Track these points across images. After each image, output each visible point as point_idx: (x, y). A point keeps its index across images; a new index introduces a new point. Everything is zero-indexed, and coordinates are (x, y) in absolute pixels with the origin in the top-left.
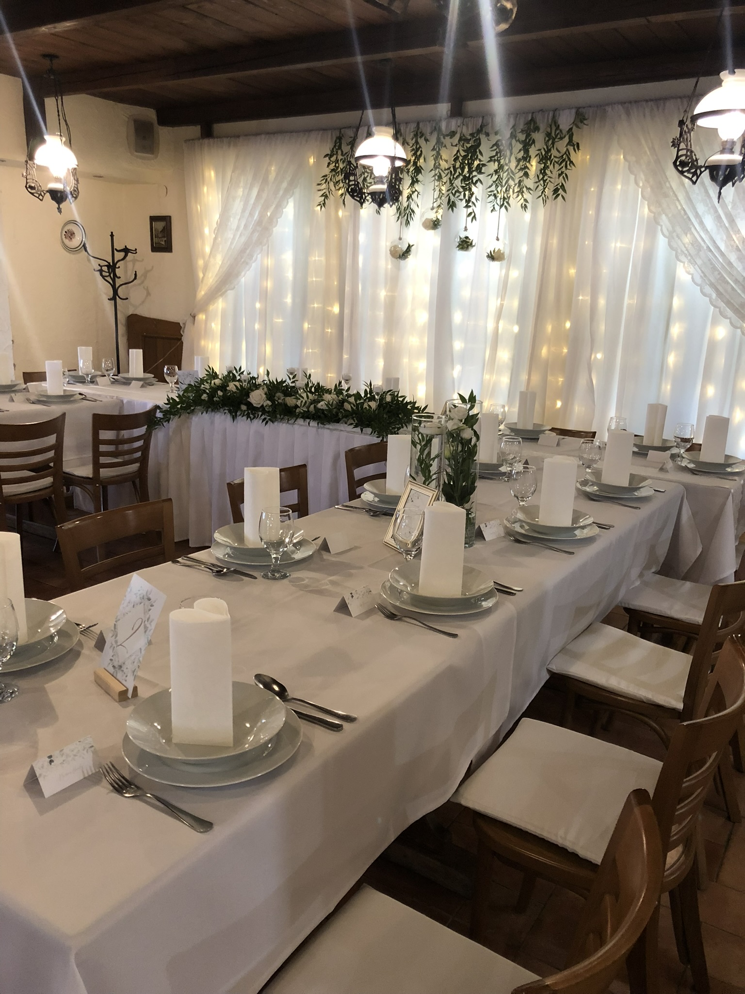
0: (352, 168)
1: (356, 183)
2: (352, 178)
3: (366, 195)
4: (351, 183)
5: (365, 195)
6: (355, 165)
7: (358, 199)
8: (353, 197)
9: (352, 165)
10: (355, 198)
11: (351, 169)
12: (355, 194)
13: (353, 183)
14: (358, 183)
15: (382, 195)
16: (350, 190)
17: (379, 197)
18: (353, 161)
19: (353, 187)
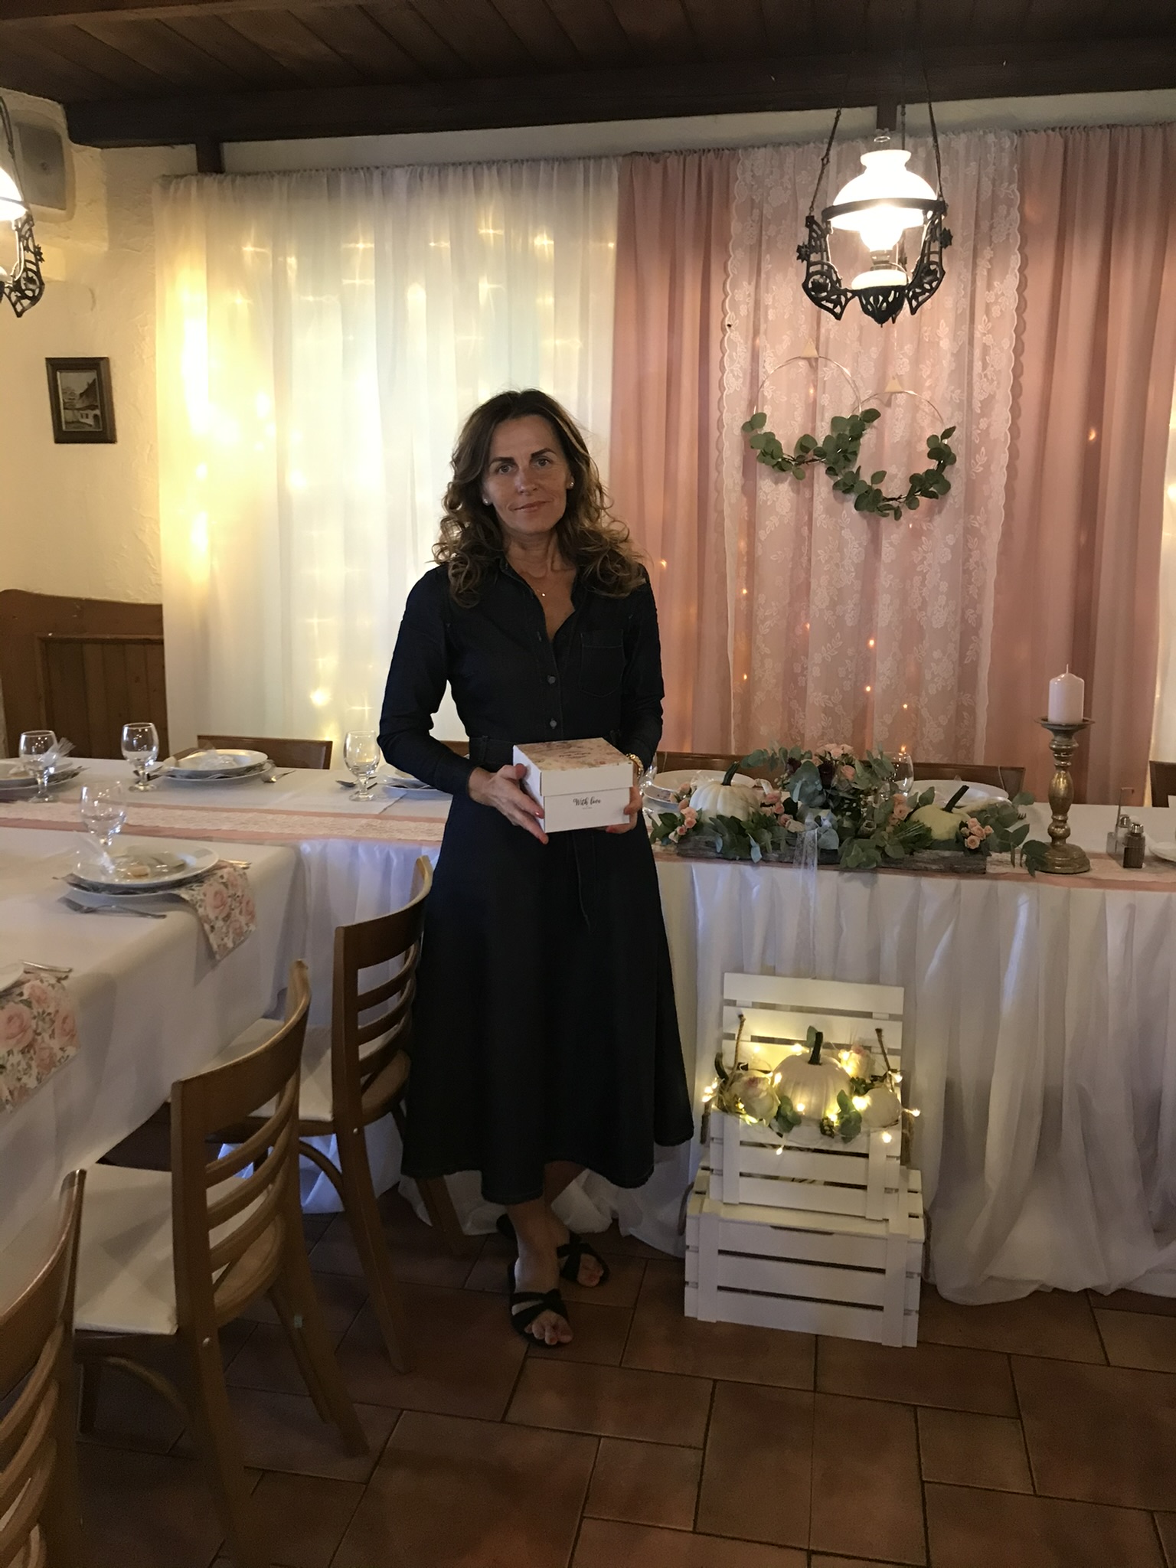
0: (816, 233)
1: (826, 267)
2: (814, 257)
3: (849, 295)
4: (812, 269)
5: (846, 296)
6: (824, 226)
7: (831, 306)
8: (817, 301)
9: (815, 227)
10: (824, 303)
11: (814, 235)
12: (825, 294)
13: (817, 268)
14: (830, 267)
15: (893, 292)
16: (810, 286)
17: (885, 300)
18: (818, 217)
19: (817, 277)
